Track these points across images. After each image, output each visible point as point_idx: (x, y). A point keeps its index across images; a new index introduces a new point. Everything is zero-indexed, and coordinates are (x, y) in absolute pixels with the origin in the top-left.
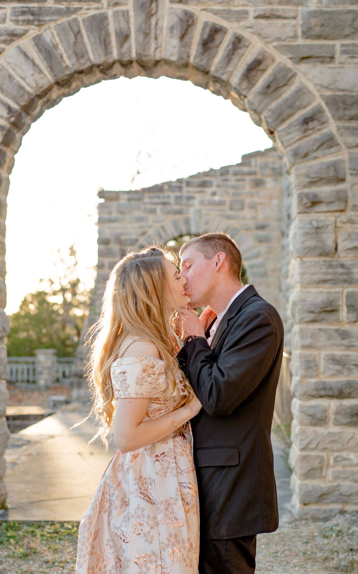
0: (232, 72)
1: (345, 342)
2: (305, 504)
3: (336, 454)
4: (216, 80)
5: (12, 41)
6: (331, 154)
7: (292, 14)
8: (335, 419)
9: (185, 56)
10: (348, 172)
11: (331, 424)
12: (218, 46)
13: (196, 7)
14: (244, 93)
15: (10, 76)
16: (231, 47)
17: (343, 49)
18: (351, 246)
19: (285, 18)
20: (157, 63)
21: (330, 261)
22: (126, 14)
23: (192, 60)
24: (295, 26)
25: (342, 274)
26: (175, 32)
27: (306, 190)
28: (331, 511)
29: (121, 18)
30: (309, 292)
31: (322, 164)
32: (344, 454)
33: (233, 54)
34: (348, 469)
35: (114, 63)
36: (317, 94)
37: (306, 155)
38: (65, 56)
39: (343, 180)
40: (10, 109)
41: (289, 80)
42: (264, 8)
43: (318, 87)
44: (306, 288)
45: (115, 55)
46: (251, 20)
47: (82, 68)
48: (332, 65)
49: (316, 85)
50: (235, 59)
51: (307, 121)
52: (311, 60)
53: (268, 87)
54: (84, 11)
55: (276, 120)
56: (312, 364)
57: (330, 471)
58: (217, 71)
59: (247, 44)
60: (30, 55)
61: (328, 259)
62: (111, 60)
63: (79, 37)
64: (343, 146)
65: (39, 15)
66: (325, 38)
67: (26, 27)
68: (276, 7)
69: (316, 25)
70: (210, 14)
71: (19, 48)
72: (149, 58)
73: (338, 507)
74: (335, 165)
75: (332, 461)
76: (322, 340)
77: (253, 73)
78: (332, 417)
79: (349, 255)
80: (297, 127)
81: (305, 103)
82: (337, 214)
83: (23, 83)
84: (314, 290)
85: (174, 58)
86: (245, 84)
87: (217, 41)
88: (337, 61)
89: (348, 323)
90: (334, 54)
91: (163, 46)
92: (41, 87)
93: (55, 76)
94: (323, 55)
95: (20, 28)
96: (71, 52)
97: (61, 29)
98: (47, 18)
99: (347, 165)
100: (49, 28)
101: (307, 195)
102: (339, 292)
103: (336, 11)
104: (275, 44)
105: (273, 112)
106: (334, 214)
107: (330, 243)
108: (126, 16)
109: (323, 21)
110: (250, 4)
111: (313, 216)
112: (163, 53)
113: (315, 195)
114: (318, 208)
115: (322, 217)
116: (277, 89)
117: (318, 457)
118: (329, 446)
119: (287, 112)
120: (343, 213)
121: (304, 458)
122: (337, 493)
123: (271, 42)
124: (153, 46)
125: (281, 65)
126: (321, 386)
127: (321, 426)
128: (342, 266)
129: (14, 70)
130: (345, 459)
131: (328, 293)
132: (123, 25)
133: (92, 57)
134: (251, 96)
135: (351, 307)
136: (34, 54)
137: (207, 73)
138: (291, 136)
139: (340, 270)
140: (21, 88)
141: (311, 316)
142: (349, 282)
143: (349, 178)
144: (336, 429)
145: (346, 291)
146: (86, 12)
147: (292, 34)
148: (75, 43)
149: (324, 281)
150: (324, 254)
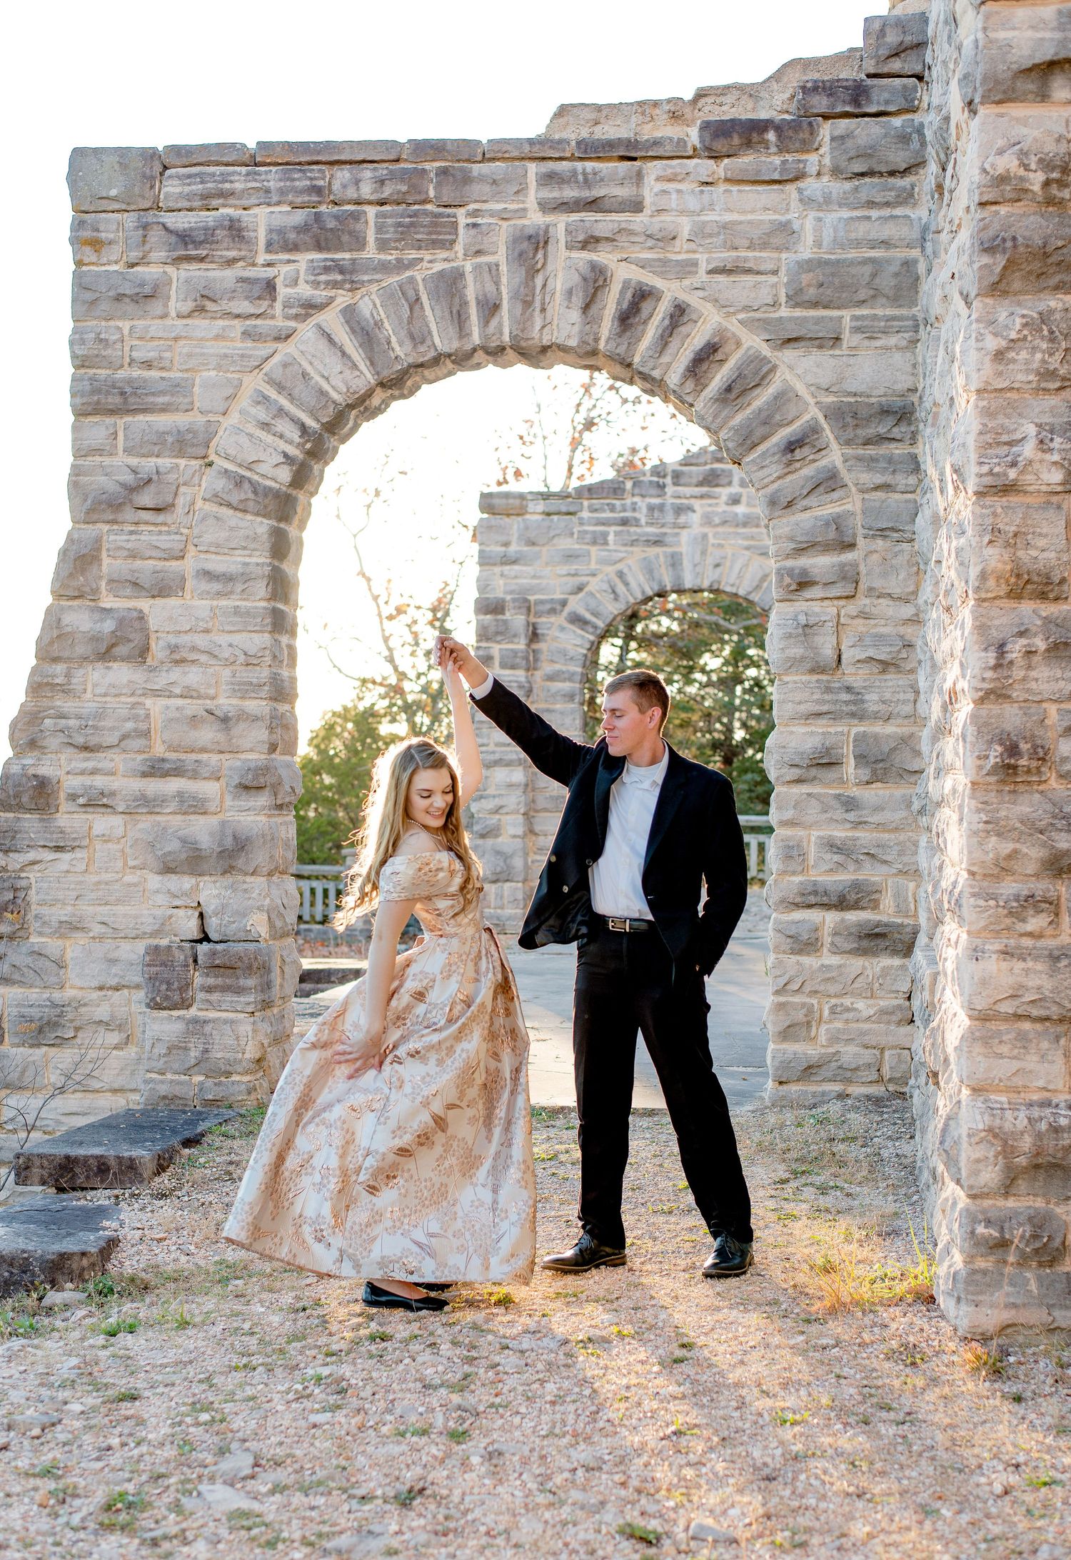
0: (669, 365)
1: (851, 816)
2: (781, 1083)
3: (834, 1001)
4: (645, 377)
5: (308, 316)
6: (831, 502)
7: (770, 266)
8: (832, 943)
9: (590, 340)
10: (861, 532)
11: (825, 950)
12: (645, 322)
13: (610, 256)
14: (689, 399)
15: (305, 375)
16: (667, 322)
17: (854, 324)
18: (863, 656)
19: (758, 273)
20: (545, 349)
21: (828, 682)
22: (493, 269)
23: (602, 345)
24: (774, 286)
25: (847, 703)
26: (574, 299)
27: (790, 563)
28: (823, 1094)
29: (486, 276)
30: (792, 733)
31: (816, 518)
32: (847, 1001)
33: (671, 335)
34: (854, 1025)
35: (474, 350)
36: (812, 401)
37: (790, 504)
38: (393, 339)
39: (851, 546)
40: (304, 429)
41: (763, 378)
42: (724, 256)
43: (813, 388)
44: (787, 725)
45: (476, 339)
46: (702, 276)
47: (421, 360)
48: (837, 352)
49: (809, 386)
50: (674, 343)
51: (792, 447)
52: (803, 344)
53: (729, 389)
54: (425, 264)
55: (741, 445)
56: (795, 853)
57: (824, 1028)
58: (643, 363)
59: (694, 317)
60: (337, 340)
61: (824, 677)
62: (469, 347)
63: (417, 307)
64: (853, 489)
65: (351, 273)
66: (825, 307)
67: (332, 293)
68: (743, 254)
69: (809, 285)
70: (633, 267)
71: (319, 327)
72: (530, 342)
73: (837, 1087)
74: (837, 522)
75: (826, 1013)
76: (813, 812)
77: (705, 366)
78: (827, 940)
79: (861, 672)
80: (776, 458)
81: (790, 418)
82: (842, 602)
83: (326, 387)
84: (800, 730)
85: (573, 343)
86: (690, 385)
87: (645, 313)
88: (845, 346)
89: (857, 785)
90: (840, 333)
91: (555, 322)
92: (355, 393)
93: (378, 373)
94: (820, 335)
95: (321, 295)
96: (403, 333)
97: (388, 297)
98: (366, 278)
99: (859, 520)
100: (368, 294)
101: (790, 572)
102: (842, 733)
103: (845, 260)
104: (741, 316)
105: (737, 431)
106: (836, 602)
107: (828, 652)
108: (494, 272)
109: (821, 278)
110: (701, 249)
111: (801, 606)
112: (555, 334)
113: (804, 572)
114: (809, 593)
115: (816, 607)
116: (743, 393)
117: (803, 1005)
118: (822, 988)
119: (759, 432)
120: (852, 601)
121: (780, 1007)
122: (834, 1065)
123: (734, 313)
124: (538, 323)
125: (751, 352)
126: (810, 889)
127: (808, 954)
128: (849, 689)
129: (311, 363)
130: (848, 1010)
131: (823, 734)
132: (490, 287)
133: (437, 341)
134: (699, 405)
135: (861, 758)
136: (343, 336)
137: (629, 365)
138: (766, 472)
139: (845, 697)
140: (322, 393)
141: (796, 773)
142: (859, 716)
143: (861, 542)
144: (835, 960)
145: (854, 731)
146: (429, 265)
147: (770, 301)
148: (411, 318)
149: (819, 715)
150: (817, 669)
